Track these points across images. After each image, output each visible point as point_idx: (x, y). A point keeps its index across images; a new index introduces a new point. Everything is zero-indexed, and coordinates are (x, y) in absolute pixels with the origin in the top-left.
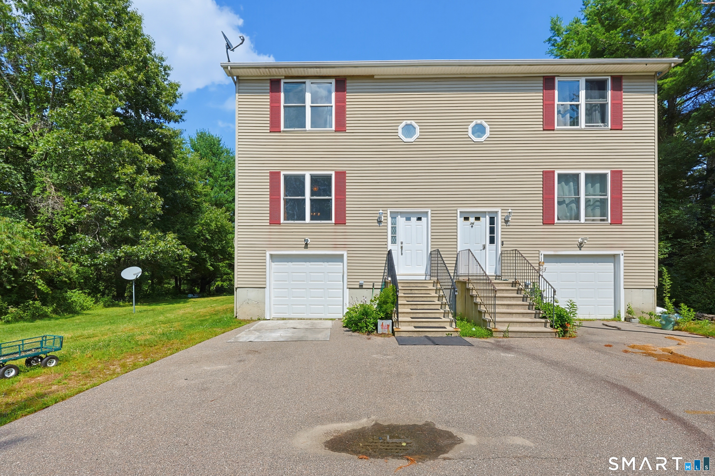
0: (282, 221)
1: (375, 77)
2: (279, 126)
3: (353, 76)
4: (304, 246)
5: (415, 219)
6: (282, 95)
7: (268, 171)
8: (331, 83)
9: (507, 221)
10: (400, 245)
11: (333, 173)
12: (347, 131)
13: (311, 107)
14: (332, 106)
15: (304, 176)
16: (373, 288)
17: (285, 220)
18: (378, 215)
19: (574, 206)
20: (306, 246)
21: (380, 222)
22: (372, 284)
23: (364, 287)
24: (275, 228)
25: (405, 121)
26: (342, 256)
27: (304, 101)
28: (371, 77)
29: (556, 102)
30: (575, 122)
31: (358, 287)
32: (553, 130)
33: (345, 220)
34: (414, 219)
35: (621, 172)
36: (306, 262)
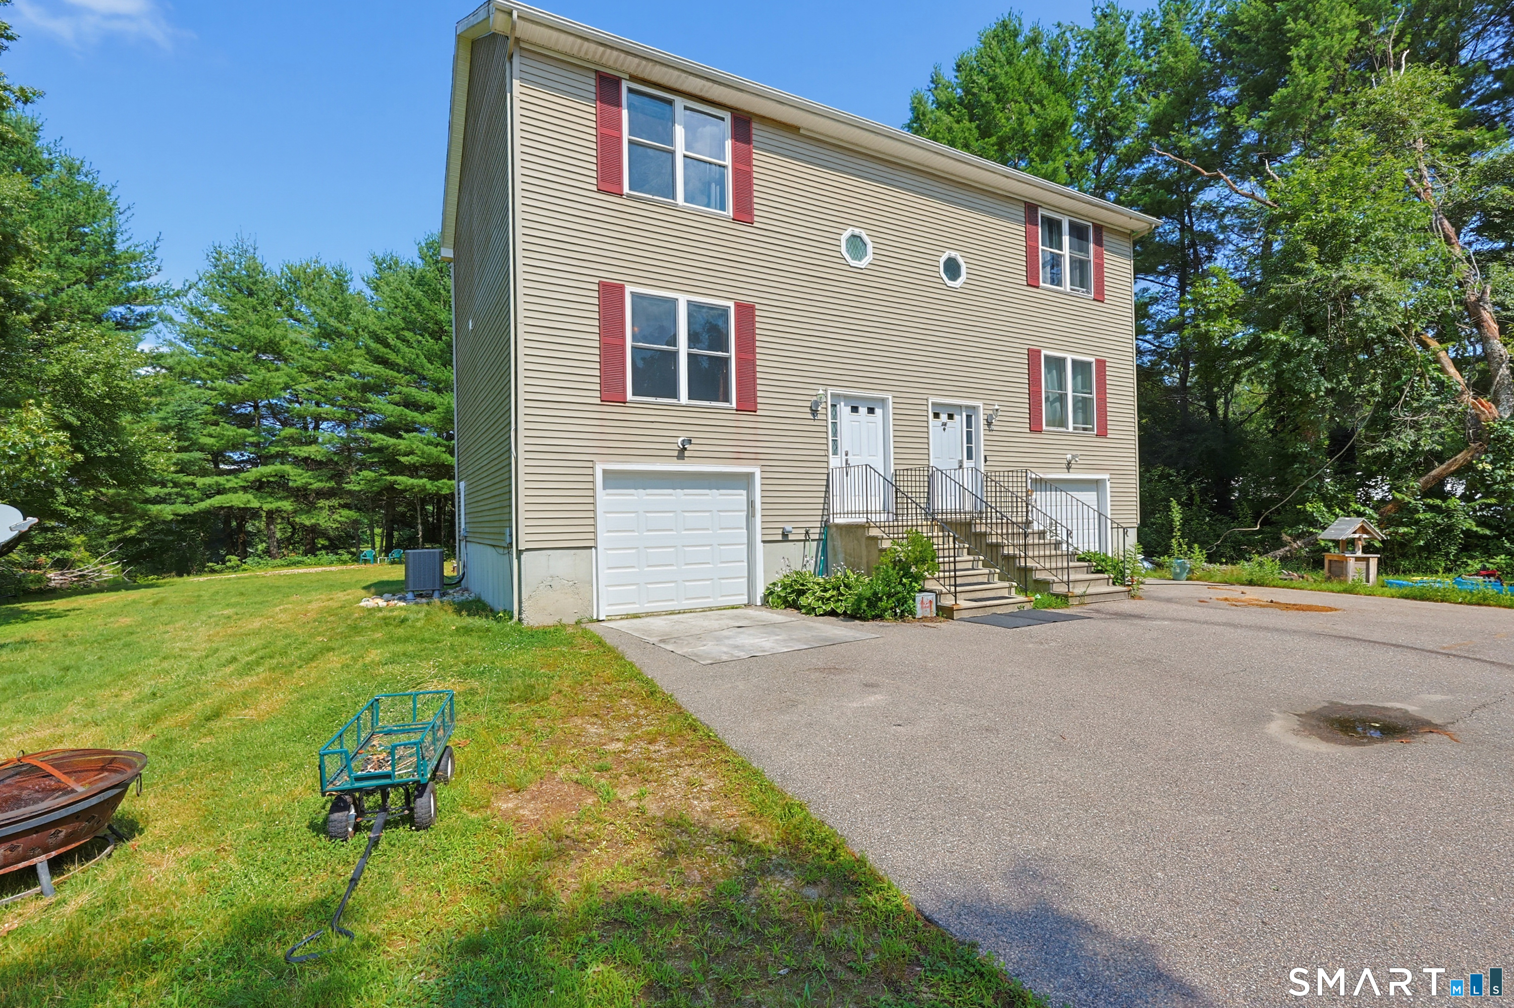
0: (629, 396)
1: (802, 131)
2: (620, 184)
3: (764, 117)
4: (676, 453)
5: (866, 410)
6: (625, 113)
7: (597, 280)
8: (723, 119)
9: (989, 424)
10: (844, 458)
11: (731, 304)
12: (755, 225)
13: (685, 156)
14: (724, 167)
15: (675, 301)
16: (805, 541)
17: (634, 394)
18: (815, 398)
19: (1058, 405)
20: (681, 454)
21: (814, 412)
22: (803, 531)
23: (791, 537)
24: (615, 410)
25: (851, 228)
26: (752, 475)
27: (671, 141)
28: (792, 129)
29: (1041, 247)
30: (1056, 280)
31: (780, 538)
32: (1038, 287)
33: (756, 403)
34: (863, 410)
35: (1105, 362)
36: (674, 489)
